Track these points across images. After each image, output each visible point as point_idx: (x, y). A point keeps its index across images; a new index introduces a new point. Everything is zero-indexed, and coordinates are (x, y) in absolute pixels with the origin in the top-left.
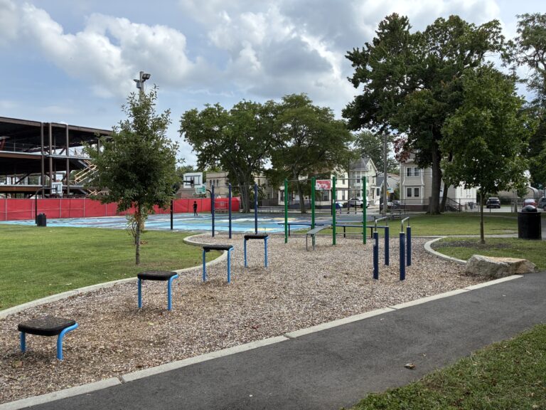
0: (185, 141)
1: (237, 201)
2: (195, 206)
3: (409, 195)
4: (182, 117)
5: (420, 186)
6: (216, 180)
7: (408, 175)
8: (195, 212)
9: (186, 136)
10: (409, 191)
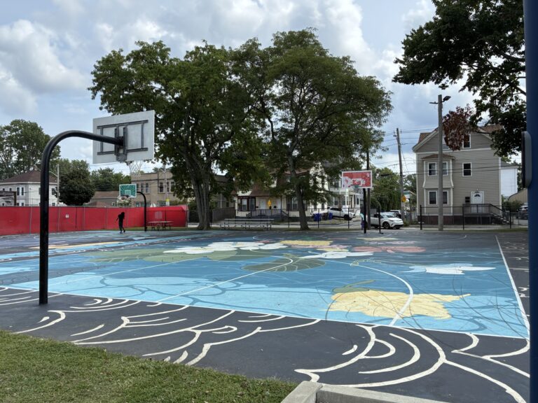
0: (101, 108)
1: (183, 211)
2: (122, 217)
3: (433, 201)
4: (96, 67)
5: (449, 189)
6: (145, 183)
7: (430, 174)
8: (121, 227)
9: (104, 100)
10: (432, 196)
